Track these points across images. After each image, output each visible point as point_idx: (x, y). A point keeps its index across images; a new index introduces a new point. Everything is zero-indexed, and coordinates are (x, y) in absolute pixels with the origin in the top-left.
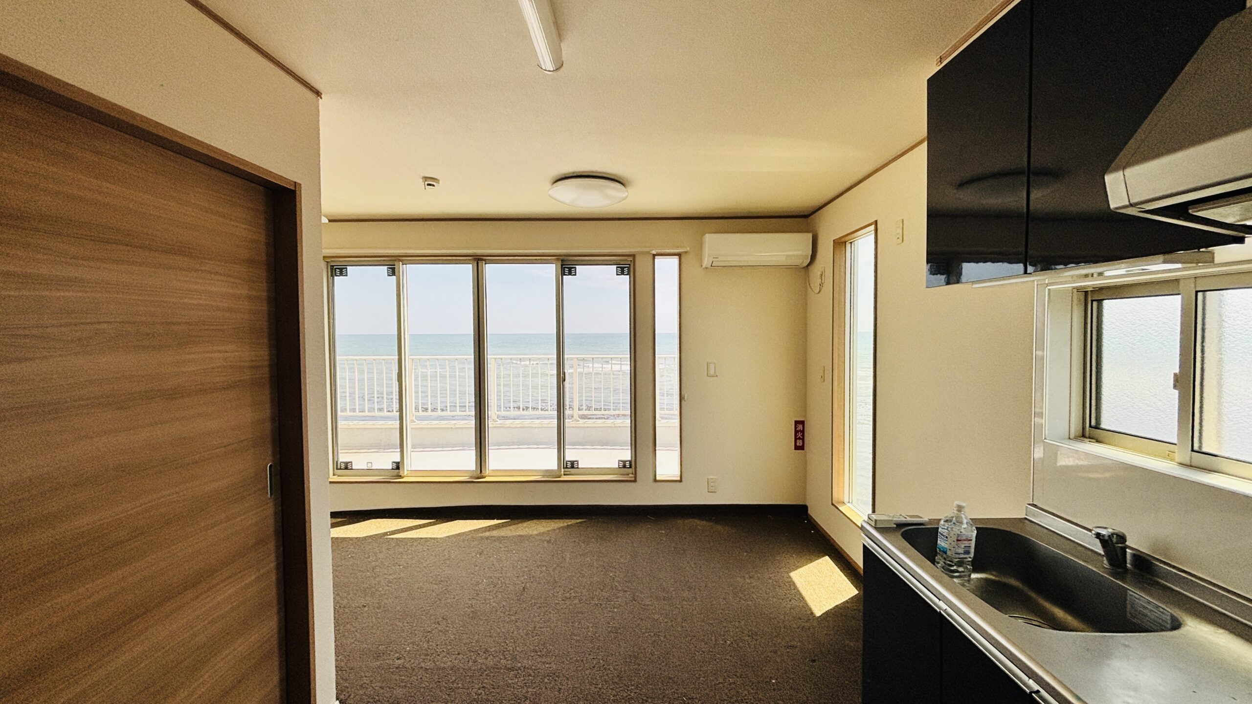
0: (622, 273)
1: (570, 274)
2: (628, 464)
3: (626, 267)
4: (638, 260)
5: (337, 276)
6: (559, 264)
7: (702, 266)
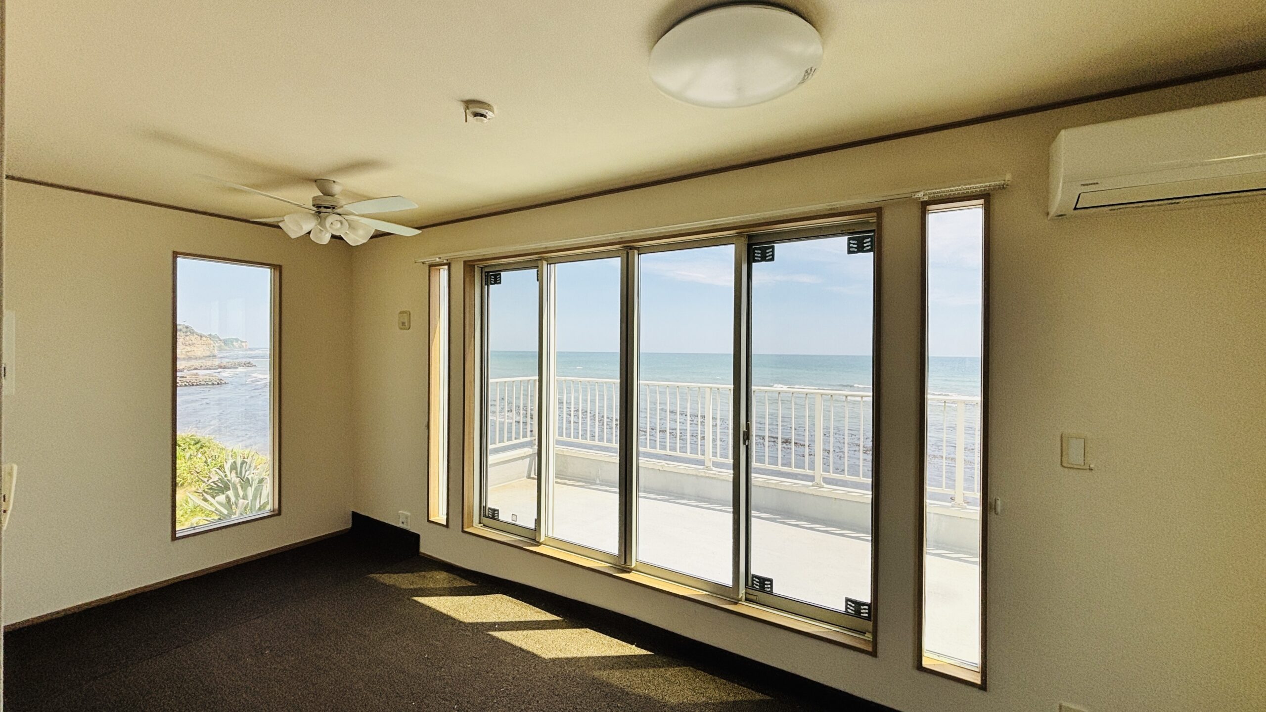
0: (860, 249)
1: (764, 258)
2: (865, 612)
3: (867, 237)
4: (888, 219)
5: (492, 284)
6: (744, 242)
7: (1048, 214)
